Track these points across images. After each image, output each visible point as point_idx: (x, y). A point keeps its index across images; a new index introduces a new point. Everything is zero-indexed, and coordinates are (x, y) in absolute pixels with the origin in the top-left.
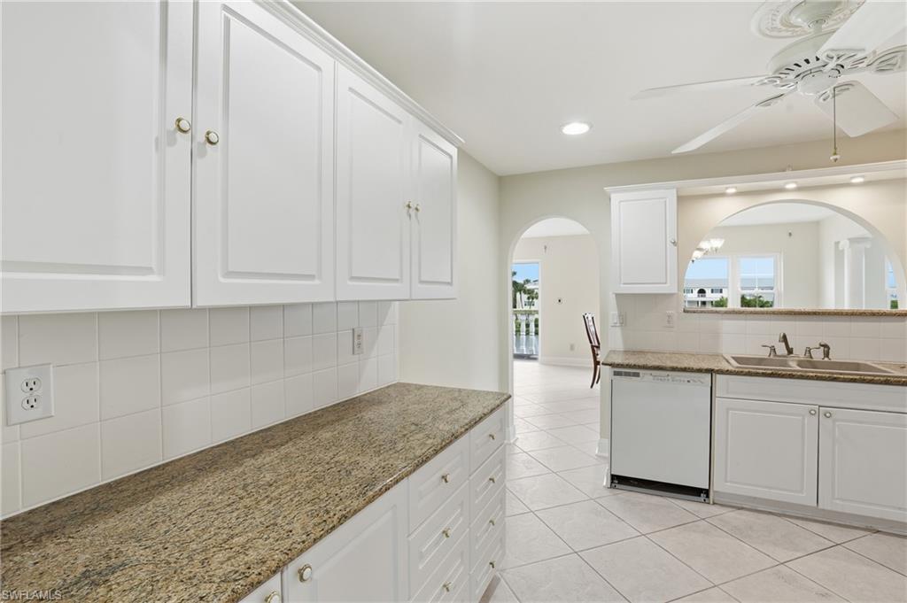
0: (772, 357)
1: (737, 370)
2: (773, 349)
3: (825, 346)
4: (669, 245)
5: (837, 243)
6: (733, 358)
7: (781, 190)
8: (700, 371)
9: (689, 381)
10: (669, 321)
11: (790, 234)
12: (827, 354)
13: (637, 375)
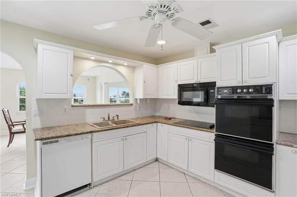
0: (104, 122)
1: (99, 130)
2: (104, 118)
3: (117, 116)
4: (69, 76)
5: (101, 84)
6: (93, 124)
7: (107, 62)
8: (87, 133)
9: (82, 139)
10: (65, 112)
11: (88, 80)
12: (118, 118)
13: (57, 141)
